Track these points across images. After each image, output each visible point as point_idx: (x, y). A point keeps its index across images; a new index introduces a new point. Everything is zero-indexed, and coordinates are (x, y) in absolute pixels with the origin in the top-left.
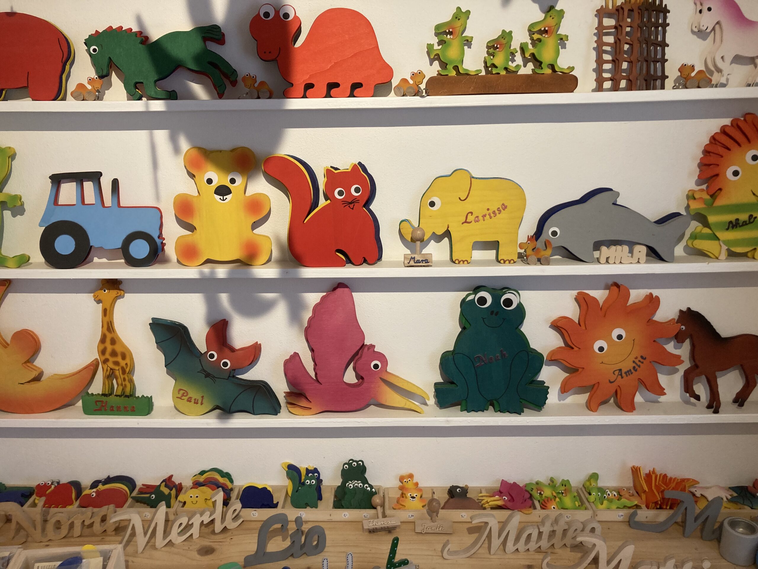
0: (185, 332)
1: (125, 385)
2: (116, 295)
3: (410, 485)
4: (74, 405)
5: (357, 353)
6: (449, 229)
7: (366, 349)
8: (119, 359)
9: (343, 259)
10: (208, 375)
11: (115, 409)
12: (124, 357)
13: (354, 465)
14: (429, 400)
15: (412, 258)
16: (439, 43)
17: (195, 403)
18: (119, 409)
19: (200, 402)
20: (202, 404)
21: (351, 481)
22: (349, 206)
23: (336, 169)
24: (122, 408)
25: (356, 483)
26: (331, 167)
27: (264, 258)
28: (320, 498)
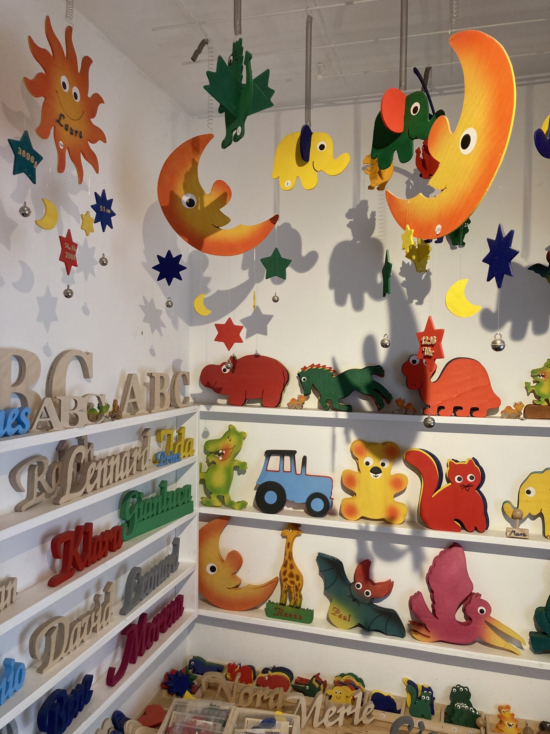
0: (341, 566)
1: (297, 599)
2: (297, 534)
3: (507, 715)
4: (258, 608)
5: (466, 599)
6: (542, 512)
7: (474, 596)
8: (294, 579)
9: (459, 526)
10: (354, 600)
11: (288, 616)
12: (298, 579)
13: (461, 690)
14: (525, 645)
15: (513, 531)
16: (534, 382)
17: (344, 619)
18: (291, 616)
19: (347, 619)
20: (349, 621)
21: (459, 703)
22: (465, 489)
23: (457, 461)
24: (293, 616)
25: (463, 705)
26: (453, 459)
27: (400, 520)
28: (433, 713)
